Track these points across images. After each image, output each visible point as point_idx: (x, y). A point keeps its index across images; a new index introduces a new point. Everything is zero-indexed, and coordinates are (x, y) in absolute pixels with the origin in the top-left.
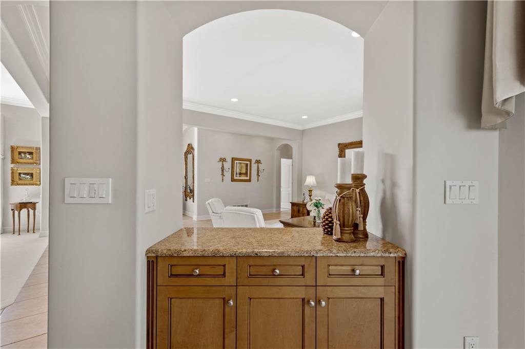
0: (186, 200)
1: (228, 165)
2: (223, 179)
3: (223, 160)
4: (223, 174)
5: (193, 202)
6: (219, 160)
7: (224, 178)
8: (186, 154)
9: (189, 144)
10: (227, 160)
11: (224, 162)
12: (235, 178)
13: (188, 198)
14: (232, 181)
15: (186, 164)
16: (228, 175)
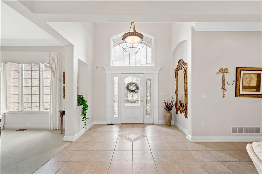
0: (177, 113)
1: (230, 77)
2: (224, 95)
3: (224, 71)
4: (223, 88)
5: (186, 117)
6: (218, 71)
7: (225, 92)
8: (177, 70)
9: (180, 60)
10: (229, 71)
11: (225, 74)
12: (241, 92)
13: (179, 112)
14: (236, 97)
15: (177, 80)
16: (231, 89)
